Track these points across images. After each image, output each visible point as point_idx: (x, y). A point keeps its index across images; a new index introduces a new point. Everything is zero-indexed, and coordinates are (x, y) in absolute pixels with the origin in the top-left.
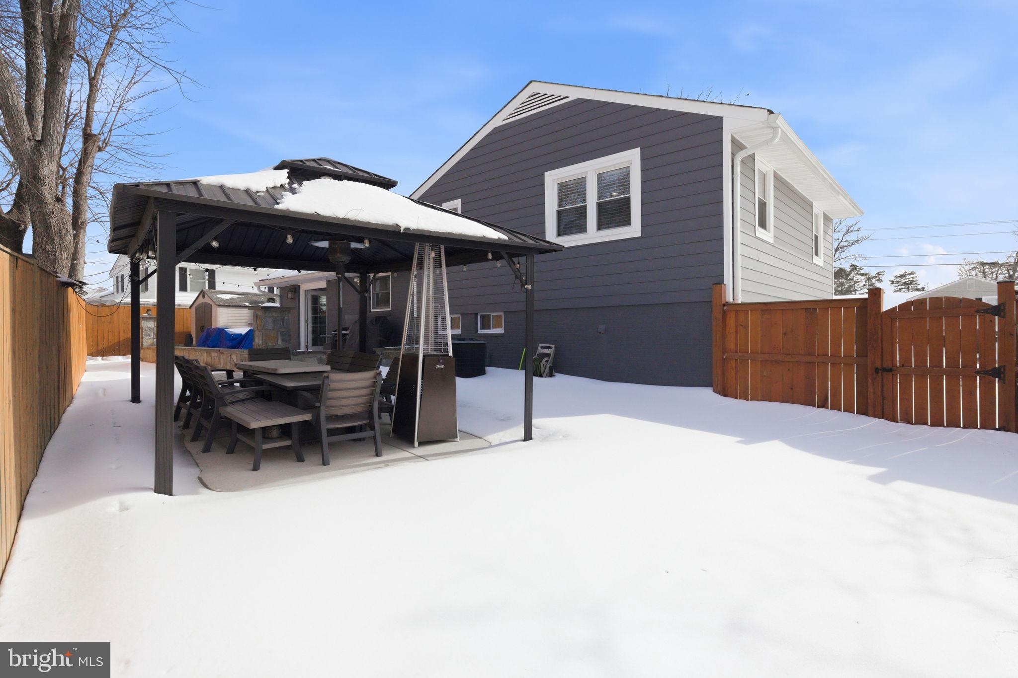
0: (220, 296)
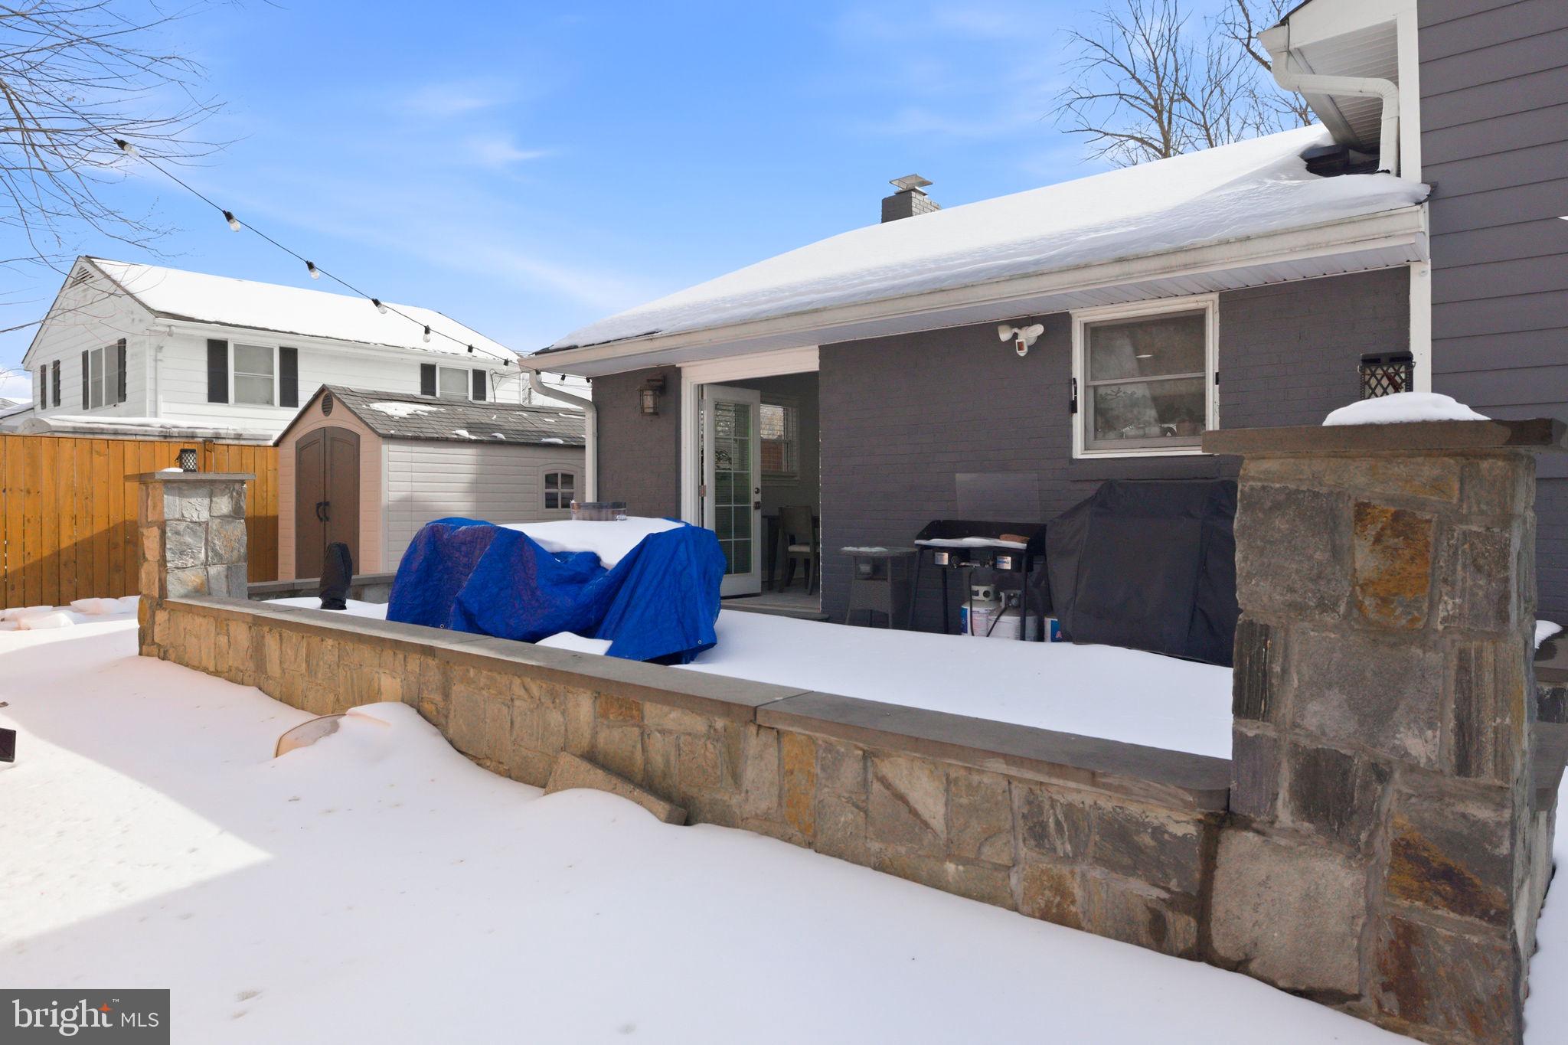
0: (378, 406)
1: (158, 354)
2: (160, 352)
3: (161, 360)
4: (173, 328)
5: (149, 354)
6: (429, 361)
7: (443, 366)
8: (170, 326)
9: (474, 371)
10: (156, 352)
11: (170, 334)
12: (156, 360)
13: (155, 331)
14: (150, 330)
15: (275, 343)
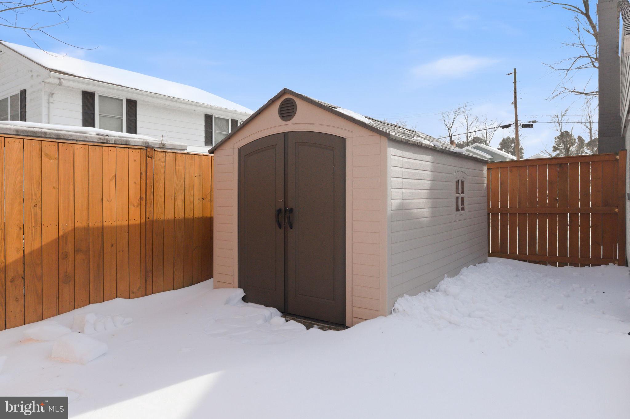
1: (51, 98)
2: (52, 97)
3: (52, 103)
4: (62, 80)
5: (45, 98)
6: (209, 112)
7: (216, 116)
8: (60, 79)
9: (232, 120)
10: (49, 96)
11: (60, 84)
12: (49, 102)
13: (48, 83)
14: (45, 82)
15: (124, 96)
